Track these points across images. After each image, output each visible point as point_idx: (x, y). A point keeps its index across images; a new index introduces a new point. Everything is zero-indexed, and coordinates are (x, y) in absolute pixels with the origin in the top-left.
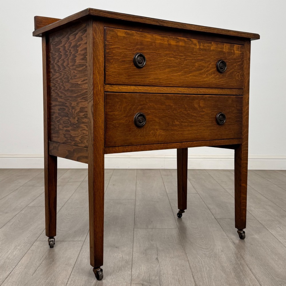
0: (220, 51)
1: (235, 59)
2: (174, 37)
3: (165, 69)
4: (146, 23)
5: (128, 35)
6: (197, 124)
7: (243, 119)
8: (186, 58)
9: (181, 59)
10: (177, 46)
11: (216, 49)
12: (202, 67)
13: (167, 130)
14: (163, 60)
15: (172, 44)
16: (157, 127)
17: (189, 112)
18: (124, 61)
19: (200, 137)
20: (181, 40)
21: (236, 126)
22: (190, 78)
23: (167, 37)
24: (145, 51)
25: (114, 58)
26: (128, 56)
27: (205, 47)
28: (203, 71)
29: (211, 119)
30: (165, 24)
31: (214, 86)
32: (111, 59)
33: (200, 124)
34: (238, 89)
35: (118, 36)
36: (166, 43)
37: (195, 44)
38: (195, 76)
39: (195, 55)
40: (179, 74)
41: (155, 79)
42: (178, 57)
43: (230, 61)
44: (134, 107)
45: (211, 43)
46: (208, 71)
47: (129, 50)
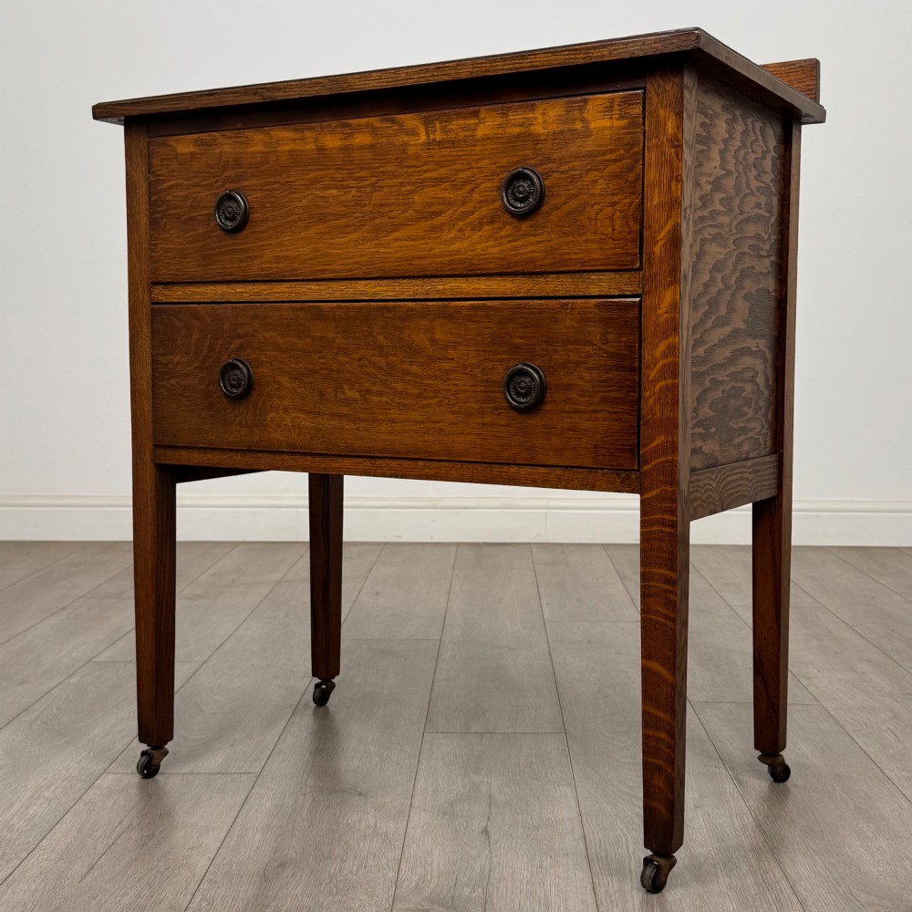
0: (518, 136)
1: (590, 155)
2: (334, 123)
3: (307, 227)
4: (225, 104)
5: (201, 148)
6: (426, 402)
7: (646, 394)
8: (380, 184)
9: (360, 187)
10: (346, 149)
11: (500, 131)
12: (439, 204)
13: (319, 413)
14: (300, 199)
15: (331, 146)
16: (285, 402)
17: (391, 359)
18: (193, 219)
19: (437, 447)
20: (359, 128)
21: (605, 419)
22: (394, 248)
23: (312, 128)
24: (247, 183)
25: (170, 214)
26: (202, 205)
27: (452, 135)
28: (443, 218)
29: (482, 389)
30: (281, 94)
31: (492, 266)
32: (162, 218)
33: (435, 400)
34: (611, 275)
35: (177, 155)
36: (312, 146)
37: (414, 130)
38: (413, 240)
39: (411, 167)
40: (354, 236)
41: (277, 259)
42: (352, 183)
43: (564, 168)
44: (220, 342)
45: (476, 114)
46: (465, 215)
47: (206, 185)
